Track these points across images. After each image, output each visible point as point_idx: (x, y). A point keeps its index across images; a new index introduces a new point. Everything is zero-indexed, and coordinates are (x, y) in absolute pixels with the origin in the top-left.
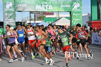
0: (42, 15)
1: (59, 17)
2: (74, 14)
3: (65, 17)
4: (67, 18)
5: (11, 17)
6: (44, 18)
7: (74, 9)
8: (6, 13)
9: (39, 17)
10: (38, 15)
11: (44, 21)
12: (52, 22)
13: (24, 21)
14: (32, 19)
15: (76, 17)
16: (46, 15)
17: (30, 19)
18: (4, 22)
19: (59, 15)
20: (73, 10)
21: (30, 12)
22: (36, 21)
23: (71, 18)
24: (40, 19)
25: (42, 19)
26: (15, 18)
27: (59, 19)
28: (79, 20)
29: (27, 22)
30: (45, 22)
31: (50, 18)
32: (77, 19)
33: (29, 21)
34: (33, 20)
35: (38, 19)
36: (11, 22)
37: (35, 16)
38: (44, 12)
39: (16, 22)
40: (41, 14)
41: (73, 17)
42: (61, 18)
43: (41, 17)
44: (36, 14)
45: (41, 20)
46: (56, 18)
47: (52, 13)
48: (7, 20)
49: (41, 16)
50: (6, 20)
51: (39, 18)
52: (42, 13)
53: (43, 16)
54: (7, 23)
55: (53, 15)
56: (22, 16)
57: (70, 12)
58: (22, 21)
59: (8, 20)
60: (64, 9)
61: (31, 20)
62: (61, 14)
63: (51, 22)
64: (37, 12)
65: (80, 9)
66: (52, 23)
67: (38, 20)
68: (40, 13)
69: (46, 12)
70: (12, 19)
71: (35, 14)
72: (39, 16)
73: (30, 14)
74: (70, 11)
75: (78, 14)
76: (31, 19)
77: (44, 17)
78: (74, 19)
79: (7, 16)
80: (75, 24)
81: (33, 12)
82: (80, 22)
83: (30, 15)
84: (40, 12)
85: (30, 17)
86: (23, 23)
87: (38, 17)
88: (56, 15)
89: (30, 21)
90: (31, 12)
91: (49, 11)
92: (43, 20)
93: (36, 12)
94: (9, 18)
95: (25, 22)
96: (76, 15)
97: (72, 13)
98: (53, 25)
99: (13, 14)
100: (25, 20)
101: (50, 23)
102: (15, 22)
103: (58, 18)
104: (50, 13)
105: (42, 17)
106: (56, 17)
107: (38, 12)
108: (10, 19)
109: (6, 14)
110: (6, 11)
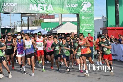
0: (38, 18)
1: (62, 22)
2: (83, 17)
3: (70, 22)
4: (73, 22)
6: (41, 23)
7: (83, 10)
12: (53, 28)
13: (13, 27)
15: (85, 21)
16: (44, 18)
19: (62, 18)
20: (82, 12)
21: (22, 13)
23: (78, 23)
27: (62, 24)
28: (90, 25)
29: (17, 28)
30: (43, 28)
31: (50, 22)
32: (87, 24)
33: (19, 26)
34: (26, 25)
35: (33, 24)
37: (28, 20)
38: (41, 14)
41: (81, 22)
42: (66, 22)
43: (37, 21)
44: (30, 17)
45: (37, 25)
47: (52, 16)
49: (36, 19)
51: (35, 23)
52: (38, 16)
53: (40, 20)
55: (54, 18)
57: (78, 15)
58: (11, 27)
60: (69, 10)
63: (51, 28)
64: (31, 15)
65: (91, 10)
66: (52, 30)
67: (33, 26)
68: (36, 16)
69: (43, 14)
71: (28, 18)
72: (34, 20)
73: (22, 18)
74: (78, 13)
75: (88, 18)
76: (23, 23)
78: (83, 25)
80: (85, 31)
81: (26, 15)
82: (91, 28)
83: (22, 19)
84: (35, 14)
85: (22, 21)
86: (12, 30)
87: (32, 22)
88: (58, 18)
90: (23, 15)
91: (48, 13)
92: (40, 25)
93: (29, 15)
96: (86, 18)
97: (80, 16)
98: (53, 33)
100: (15, 25)
101: (50, 30)
103: (60, 23)
104: (50, 16)
106: (58, 21)
107: (32, 15)
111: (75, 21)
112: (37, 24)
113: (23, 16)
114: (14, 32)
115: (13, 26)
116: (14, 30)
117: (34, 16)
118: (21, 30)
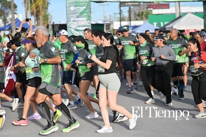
0: (144, 8)
1: (180, 13)
3: (192, 13)
4: (196, 14)
5: (82, 13)
6: (149, 16)
8: (71, 6)
9: (139, 13)
10: (136, 10)
11: (148, 21)
12: (166, 23)
13: (107, 23)
14: (123, 18)
16: (154, 9)
17: (120, 17)
18: (68, 25)
19: (181, 8)
21: (120, 2)
22: (132, 22)
23: (205, 15)
24: (141, 17)
25: (144, 16)
26: (89, 17)
27: (180, 17)
29: (113, 24)
30: (152, 23)
31: (161, 14)
33: (117, 21)
34: (126, 19)
35: (137, 17)
36: (83, 23)
37: (130, 11)
38: (150, 2)
39: (92, 25)
40: (142, 8)
42: (185, 14)
43: (142, 13)
44: (132, 7)
45: (142, 19)
46: (174, 14)
47: (166, 4)
48: (74, 21)
49: (142, 10)
50: (72, 19)
51: (139, 15)
52: (144, 5)
54: (74, 27)
55: (169, 8)
56: (104, 12)
57: (205, 3)
58: (104, 21)
59: (76, 19)
61: (121, 20)
62: (184, 6)
63: (164, 23)
64: (134, 3)
66: (165, 26)
67: (137, 20)
68: (141, 6)
69: (153, 2)
70: (85, 19)
71: (130, 8)
72: (139, 11)
73: (120, 8)
77: (149, 14)
79: (74, 12)
81: (126, 4)
83: (121, 10)
84: (140, 2)
85: (120, 13)
86: (106, 26)
87: (135, 14)
88: (174, 8)
89: (119, 23)
90: (122, 4)
92: (147, 19)
93: (131, 4)
94: (78, 17)
95: (110, 24)
98: (167, 29)
99: (85, 8)
100: (110, 20)
101: (162, 25)
102: (90, 25)
103: (177, 16)
104: (162, 5)
105: (145, 13)
106: (174, 12)
107: (136, 3)
108: (80, 19)
109: (72, 8)
110: (72, 3)
111: (199, 13)
112: (142, 17)
113: (123, 6)
114: (109, 29)
115: (107, 21)
116: (108, 26)
117: (139, 5)
118: (120, 26)
